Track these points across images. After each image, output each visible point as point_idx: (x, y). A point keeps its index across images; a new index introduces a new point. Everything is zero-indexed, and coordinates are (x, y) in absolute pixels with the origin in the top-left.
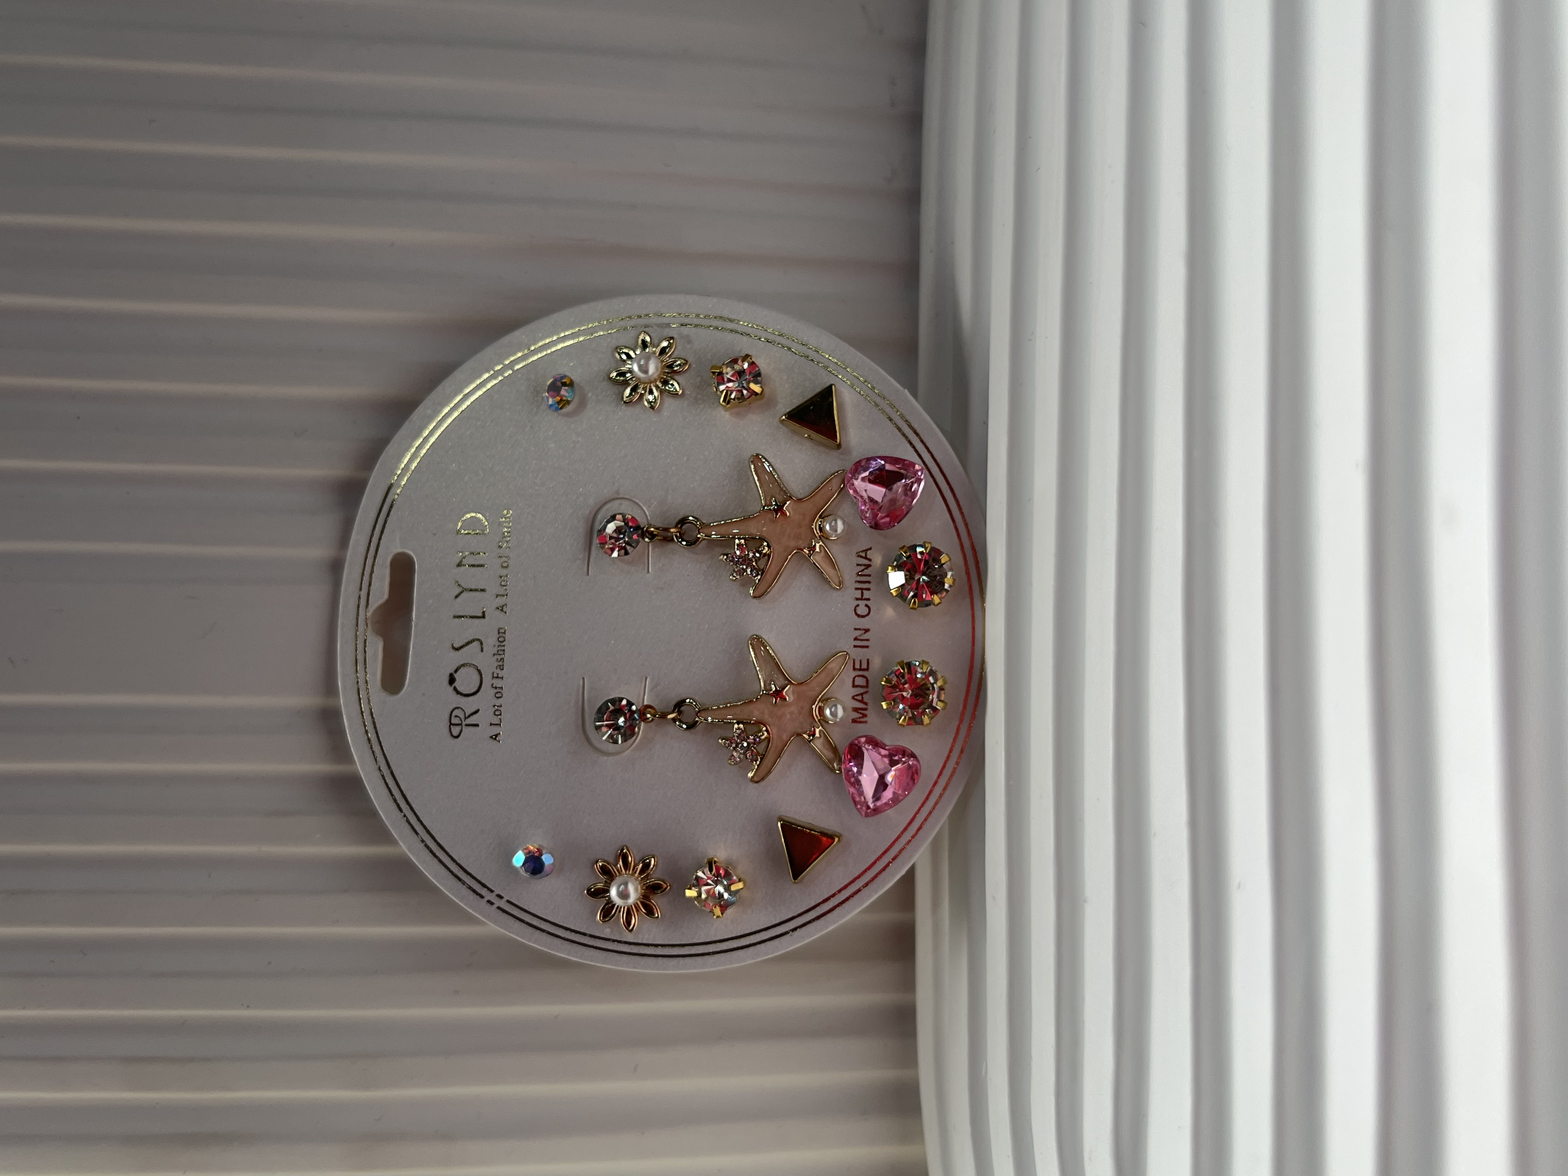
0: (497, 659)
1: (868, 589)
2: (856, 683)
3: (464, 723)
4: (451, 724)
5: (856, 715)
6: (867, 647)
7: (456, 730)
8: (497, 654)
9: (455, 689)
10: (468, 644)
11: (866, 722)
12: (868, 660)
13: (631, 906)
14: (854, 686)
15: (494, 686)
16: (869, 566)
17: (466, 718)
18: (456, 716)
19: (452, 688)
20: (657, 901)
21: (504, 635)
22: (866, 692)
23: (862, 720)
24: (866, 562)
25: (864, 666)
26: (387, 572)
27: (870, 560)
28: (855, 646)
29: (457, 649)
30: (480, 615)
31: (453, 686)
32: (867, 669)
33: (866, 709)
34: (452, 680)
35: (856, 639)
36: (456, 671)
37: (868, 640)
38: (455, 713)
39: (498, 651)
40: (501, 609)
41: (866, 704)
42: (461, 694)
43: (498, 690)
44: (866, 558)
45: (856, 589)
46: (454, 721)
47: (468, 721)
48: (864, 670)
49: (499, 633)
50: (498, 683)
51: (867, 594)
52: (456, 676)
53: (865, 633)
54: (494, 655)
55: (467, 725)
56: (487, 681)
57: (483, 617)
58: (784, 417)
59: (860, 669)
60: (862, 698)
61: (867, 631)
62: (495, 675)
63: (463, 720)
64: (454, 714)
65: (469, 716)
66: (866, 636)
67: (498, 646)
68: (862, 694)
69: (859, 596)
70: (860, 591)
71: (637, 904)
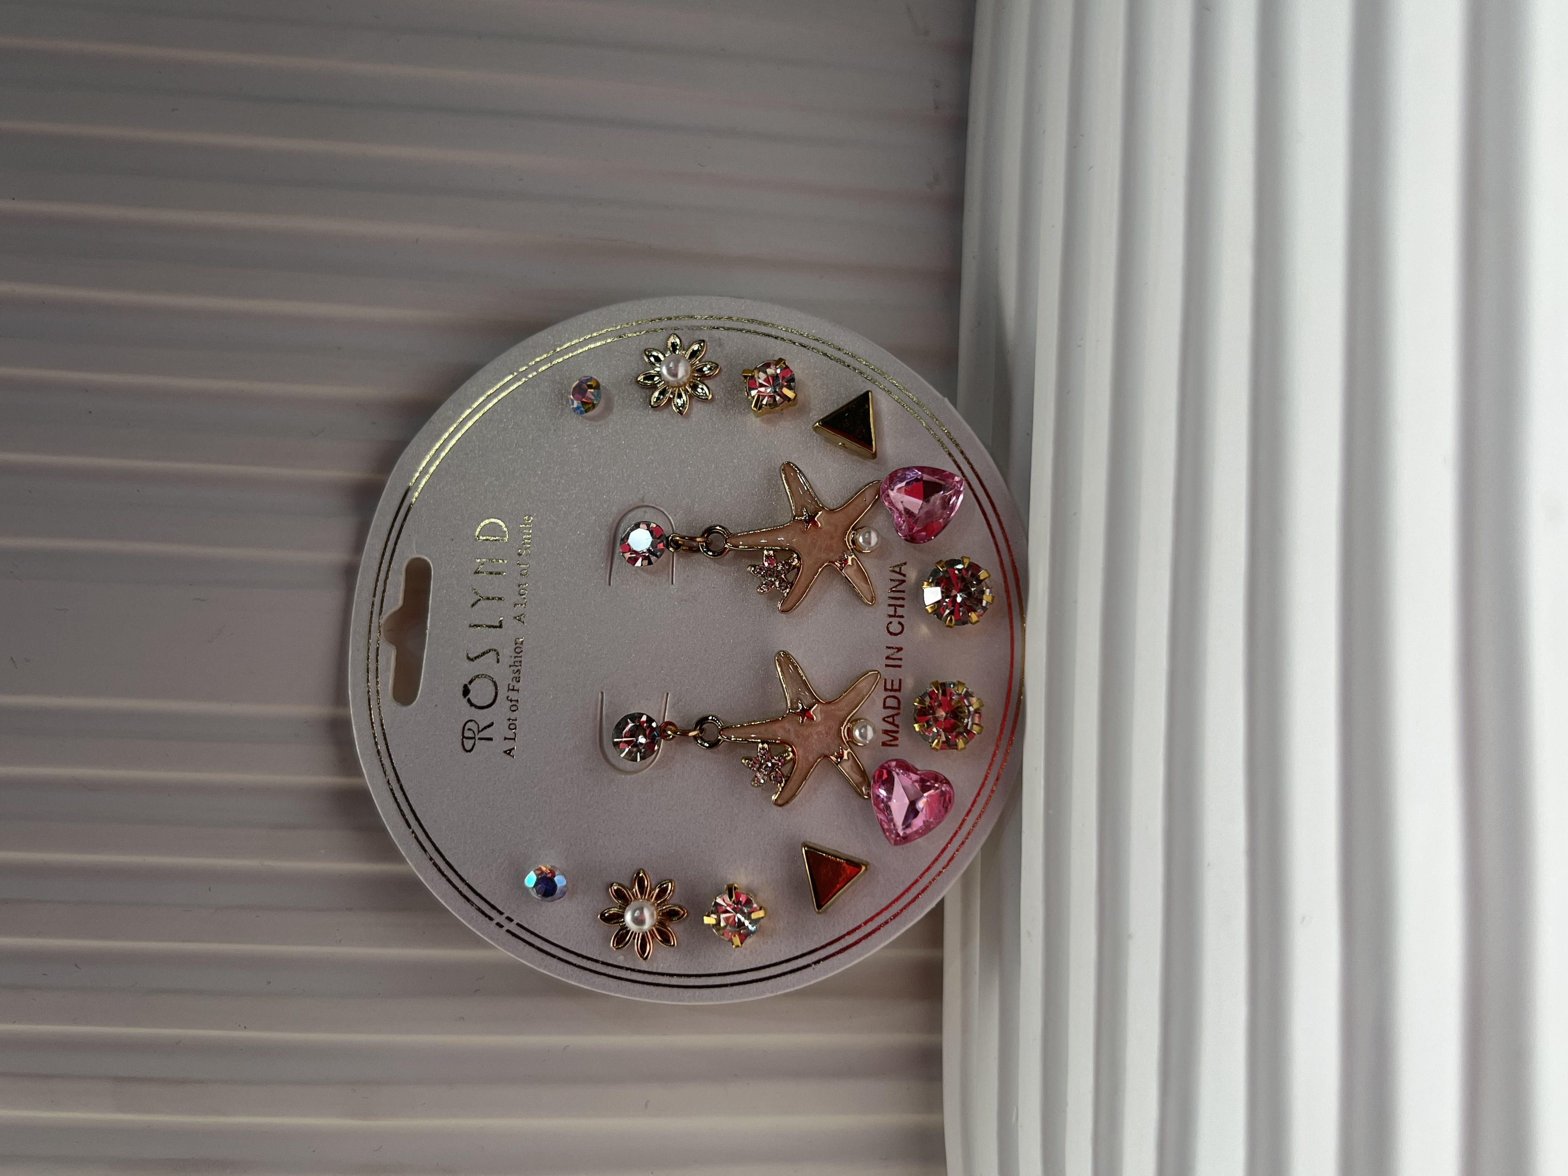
0: (514, 671)
1: (902, 606)
2: (887, 705)
3: (477, 737)
4: (464, 737)
5: (887, 738)
6: (900, 666)
7: (469, 744)
8: (513, 666)
9: (469, 701)
10: (483, 654)
11: (897, 745)
12: (900, 680)
13: (646, 933)
14: (885, 707)
15: (509, 698)
16: (904, 581)
17: (479, 732)
18: (469, 729)
19: (466, 700)
20: (674, 928)
21: (521, 646)
22: (898, 714)
23: (893, 743)
24: (901, 577)
25: (896, 687)
26: (402, 578)
27: (904, 575)
28: (887, 666)
29: (472, 660)
30: (498, 624)
31: (467, 698)
32: (899, 690)
33: (897, 732)
34: (466, 692)
35: (888, 658)
36: (470, 682)
37: (901, 659)
38: (469, 725)
39: (514, 663)
40: (519, 619)
41: (897, 726)
42: (476, 707)
43: (514, 703)
44: (900, 573)
45: (890, 605)
46: (468, 734)
47: (481, 735)
48: (896, 690)
49: (516, 644)
50: (513, 695)
51: (900, 611)
52: (470, 687)
53: (897, 652)
54: (510, 666)
55: (480, 739)
56: (503, 692)
57: (500, 626)
58: (817, 424)
59: (892, 690)
60: (894, 720)
61: (900, 649)
62: (511, 687)
63: (476, 733)
64: (466, 728)
65: (483, 730)
66: (898, 655)
67: (515, 657)
68: (893, 716)
69: (892, 613)
70: (893, 608)
71: (652, 930)
